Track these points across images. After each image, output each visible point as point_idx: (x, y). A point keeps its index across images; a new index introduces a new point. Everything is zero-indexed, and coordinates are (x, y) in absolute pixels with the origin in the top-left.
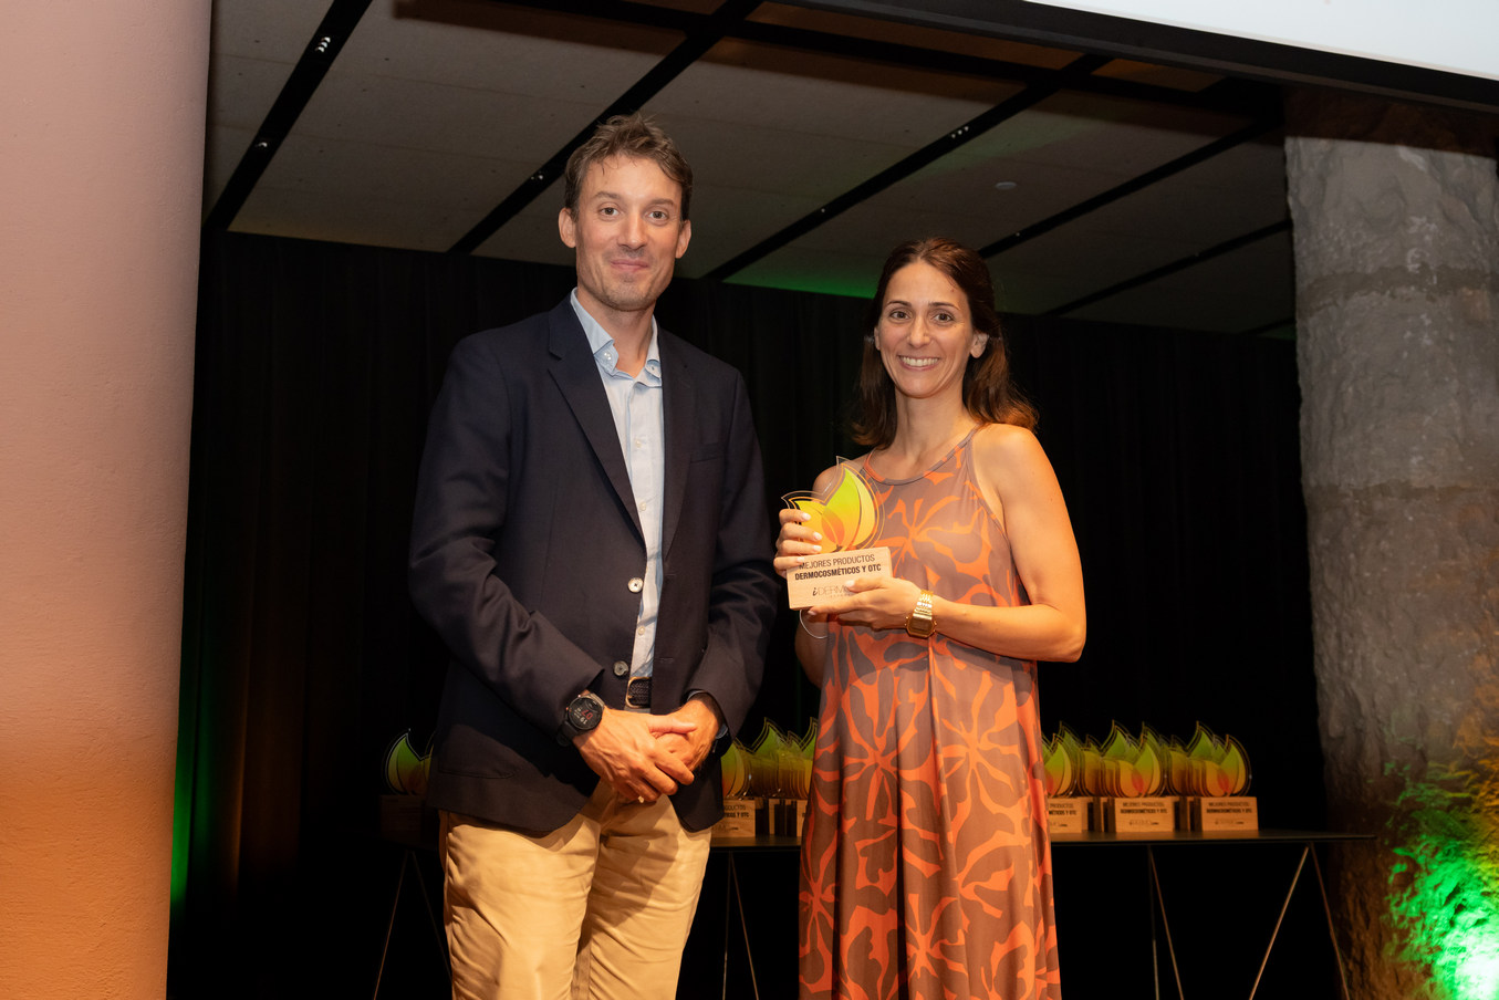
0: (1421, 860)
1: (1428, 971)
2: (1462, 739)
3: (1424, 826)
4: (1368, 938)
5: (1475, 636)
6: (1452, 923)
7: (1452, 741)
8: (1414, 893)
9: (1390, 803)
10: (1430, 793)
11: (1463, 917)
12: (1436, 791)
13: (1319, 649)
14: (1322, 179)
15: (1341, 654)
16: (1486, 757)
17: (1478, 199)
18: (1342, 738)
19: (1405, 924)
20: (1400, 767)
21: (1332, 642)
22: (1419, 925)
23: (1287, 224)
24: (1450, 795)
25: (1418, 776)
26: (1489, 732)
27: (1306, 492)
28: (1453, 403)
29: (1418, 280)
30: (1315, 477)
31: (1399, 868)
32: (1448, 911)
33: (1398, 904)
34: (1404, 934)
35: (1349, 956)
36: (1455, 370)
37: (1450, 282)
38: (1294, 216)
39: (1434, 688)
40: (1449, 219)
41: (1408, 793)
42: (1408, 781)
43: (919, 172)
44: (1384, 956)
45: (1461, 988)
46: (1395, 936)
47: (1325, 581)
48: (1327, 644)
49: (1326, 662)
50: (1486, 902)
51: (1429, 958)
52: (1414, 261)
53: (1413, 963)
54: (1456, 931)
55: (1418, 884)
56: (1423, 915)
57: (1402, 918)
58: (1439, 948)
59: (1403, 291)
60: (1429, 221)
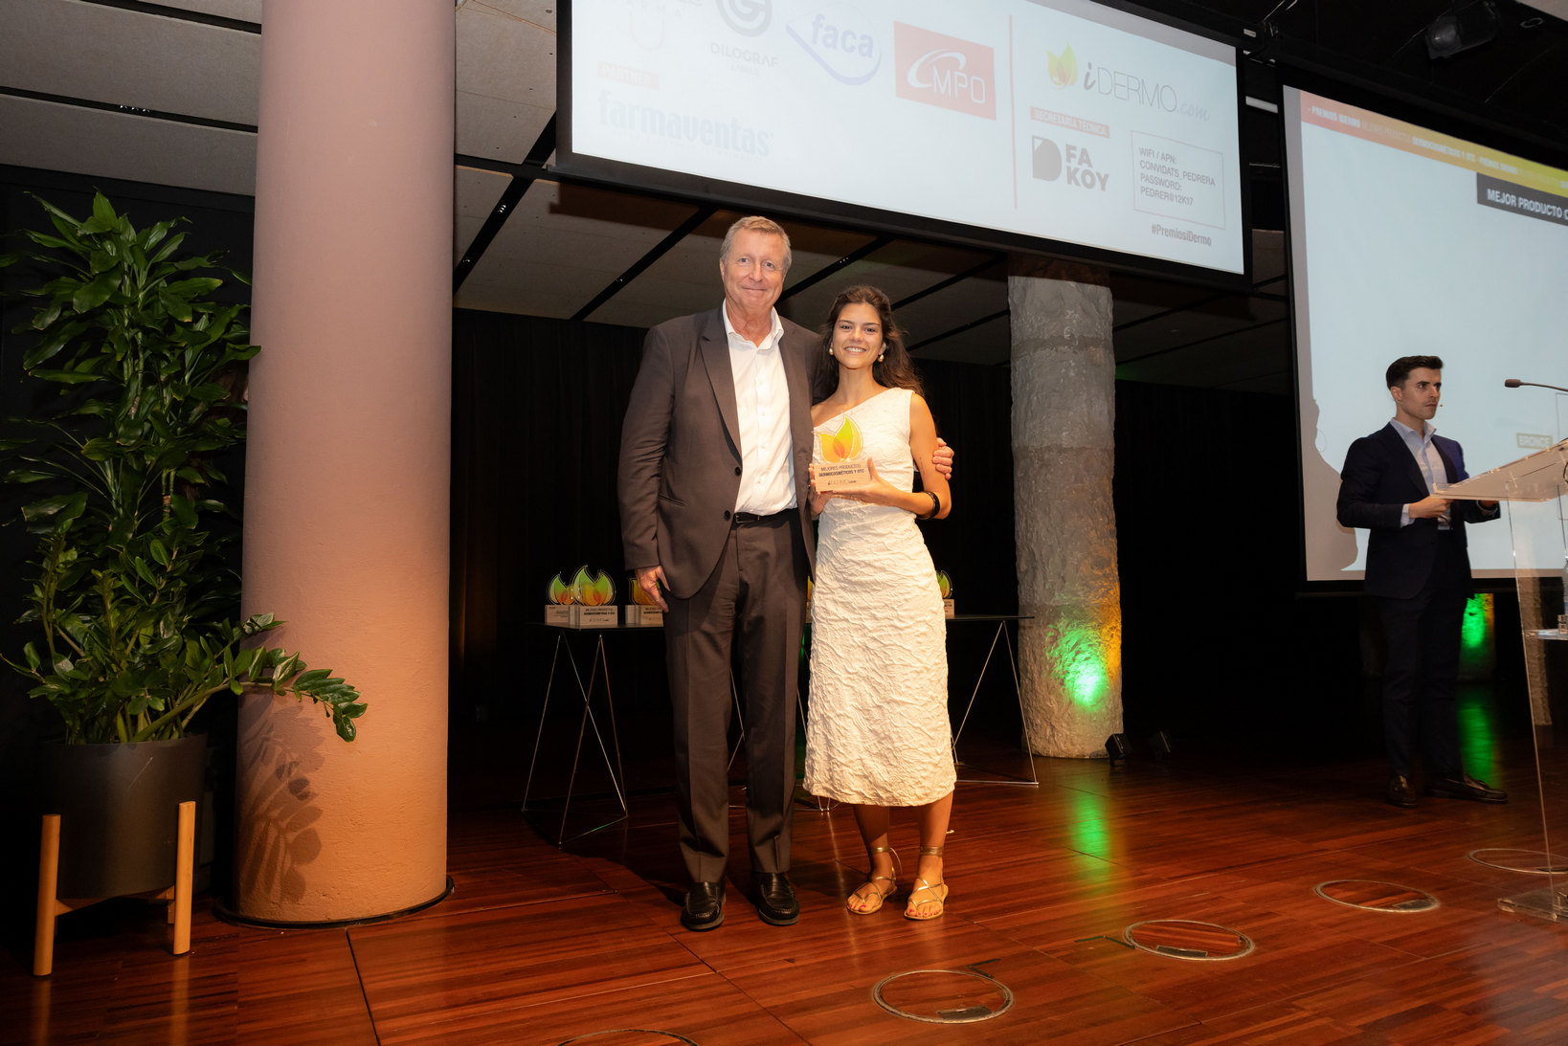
0: (1061, 630)
1: (1062, 683)
2: (1082, 571)
3: (1062, 614)
4: (1035, 668)
5: (1090, 520)
6: (1074, 660)
7: (1077, 571)
8: (1057, 646)
9: (1047, 603)
10: (1065, 598)
11: (1081, 657)
12: (1069, 597)
13: (1016, 529)
14: (1024, 289)
15: (1027, 531)
16: (1093, 579)
17: (1100, 301)
18: (1027, 571)
19: (1052, 661)
20: (1053, 584)
21: (1023, 525)
22: (1058, 661)
23: (1008, 312)
24: (1075, 598)
25: (1061, 589)
26: (1095, 567)
27: (1013, 449)
28: (1084, 405)
29: (1069, 343)
30: (1016, 444)
31: (1050, 634)
32: (1073, 654)
33: (1050, 651)
34: (1052, 665)
35: (1027, 677)
36: (1085, 389)
37: (1085, 344)
38: (1011, 308)
39: (1070, 547)
40: (1083, 310)
41: (1057, 598)
42: (1056, 594)
43: (821, 282)
44: (1042, 676)
45: (1077, 690)
46: (1048, 667)
47: (1021, 495)
48: (1021, 526)
49: (1020, 534)
50: (1090, 650)
51: (1063, 676)
52: (1067, 333)
53: (1055, 679)
54: (1075, 663)
55: (1059, 641)
56: (1061, 656)
57: (1051, 658)
58: (1068, 672)
59: (1061, 348)
60: (1075, 313)
